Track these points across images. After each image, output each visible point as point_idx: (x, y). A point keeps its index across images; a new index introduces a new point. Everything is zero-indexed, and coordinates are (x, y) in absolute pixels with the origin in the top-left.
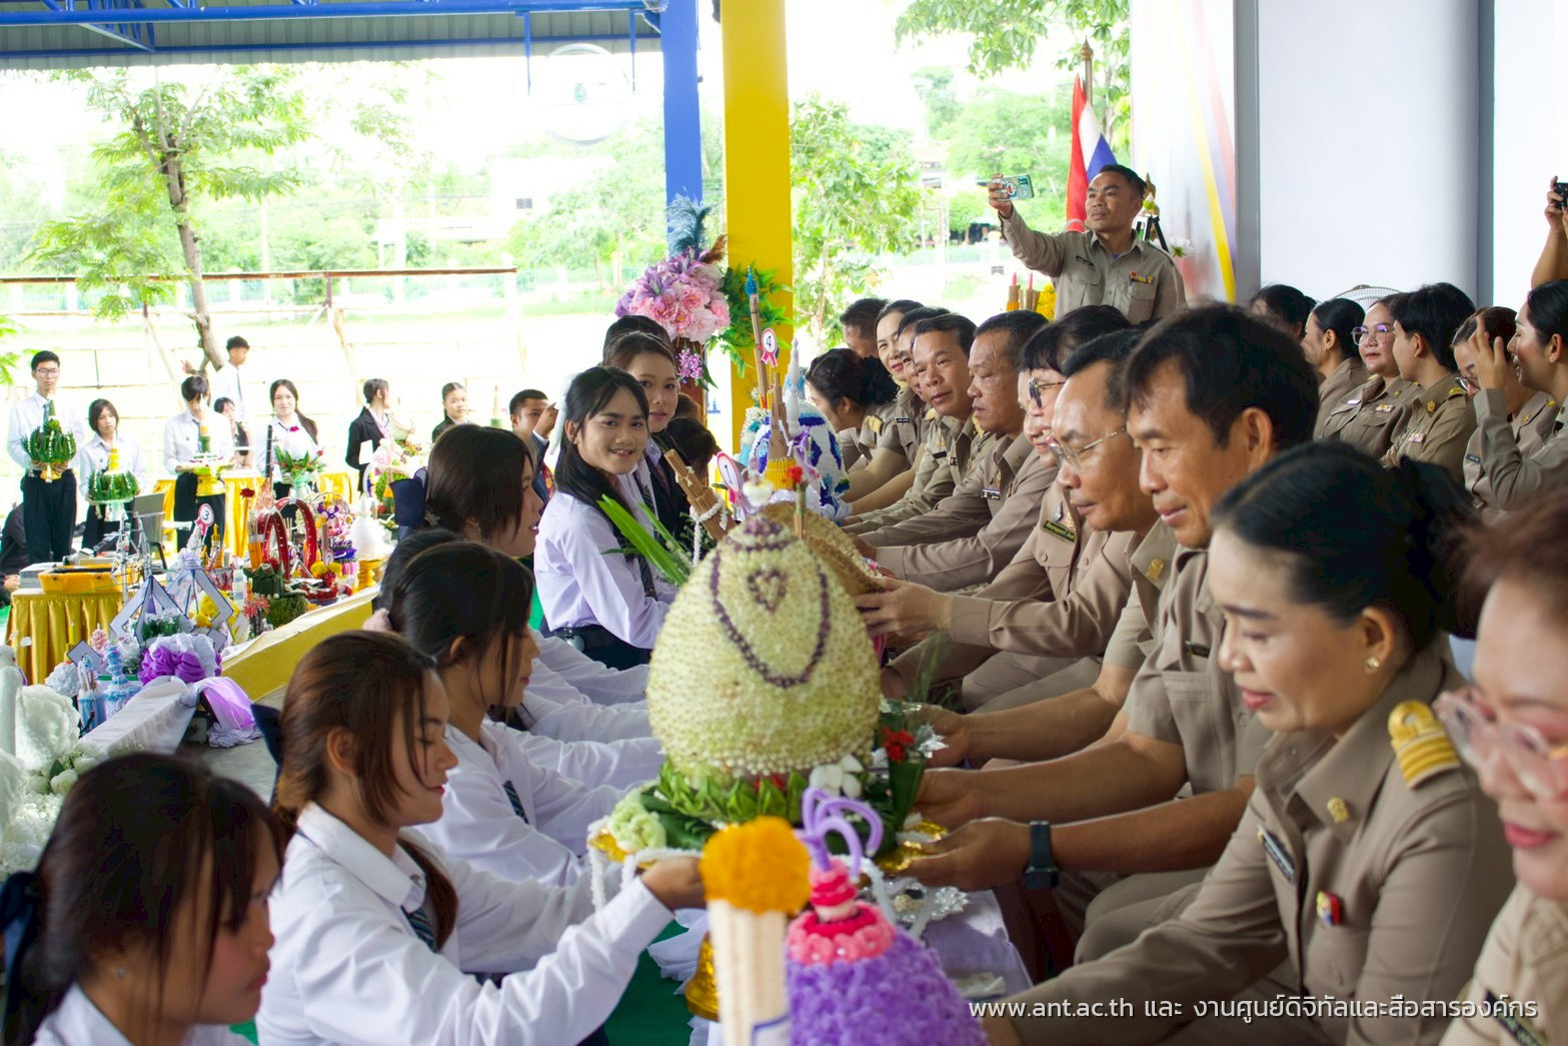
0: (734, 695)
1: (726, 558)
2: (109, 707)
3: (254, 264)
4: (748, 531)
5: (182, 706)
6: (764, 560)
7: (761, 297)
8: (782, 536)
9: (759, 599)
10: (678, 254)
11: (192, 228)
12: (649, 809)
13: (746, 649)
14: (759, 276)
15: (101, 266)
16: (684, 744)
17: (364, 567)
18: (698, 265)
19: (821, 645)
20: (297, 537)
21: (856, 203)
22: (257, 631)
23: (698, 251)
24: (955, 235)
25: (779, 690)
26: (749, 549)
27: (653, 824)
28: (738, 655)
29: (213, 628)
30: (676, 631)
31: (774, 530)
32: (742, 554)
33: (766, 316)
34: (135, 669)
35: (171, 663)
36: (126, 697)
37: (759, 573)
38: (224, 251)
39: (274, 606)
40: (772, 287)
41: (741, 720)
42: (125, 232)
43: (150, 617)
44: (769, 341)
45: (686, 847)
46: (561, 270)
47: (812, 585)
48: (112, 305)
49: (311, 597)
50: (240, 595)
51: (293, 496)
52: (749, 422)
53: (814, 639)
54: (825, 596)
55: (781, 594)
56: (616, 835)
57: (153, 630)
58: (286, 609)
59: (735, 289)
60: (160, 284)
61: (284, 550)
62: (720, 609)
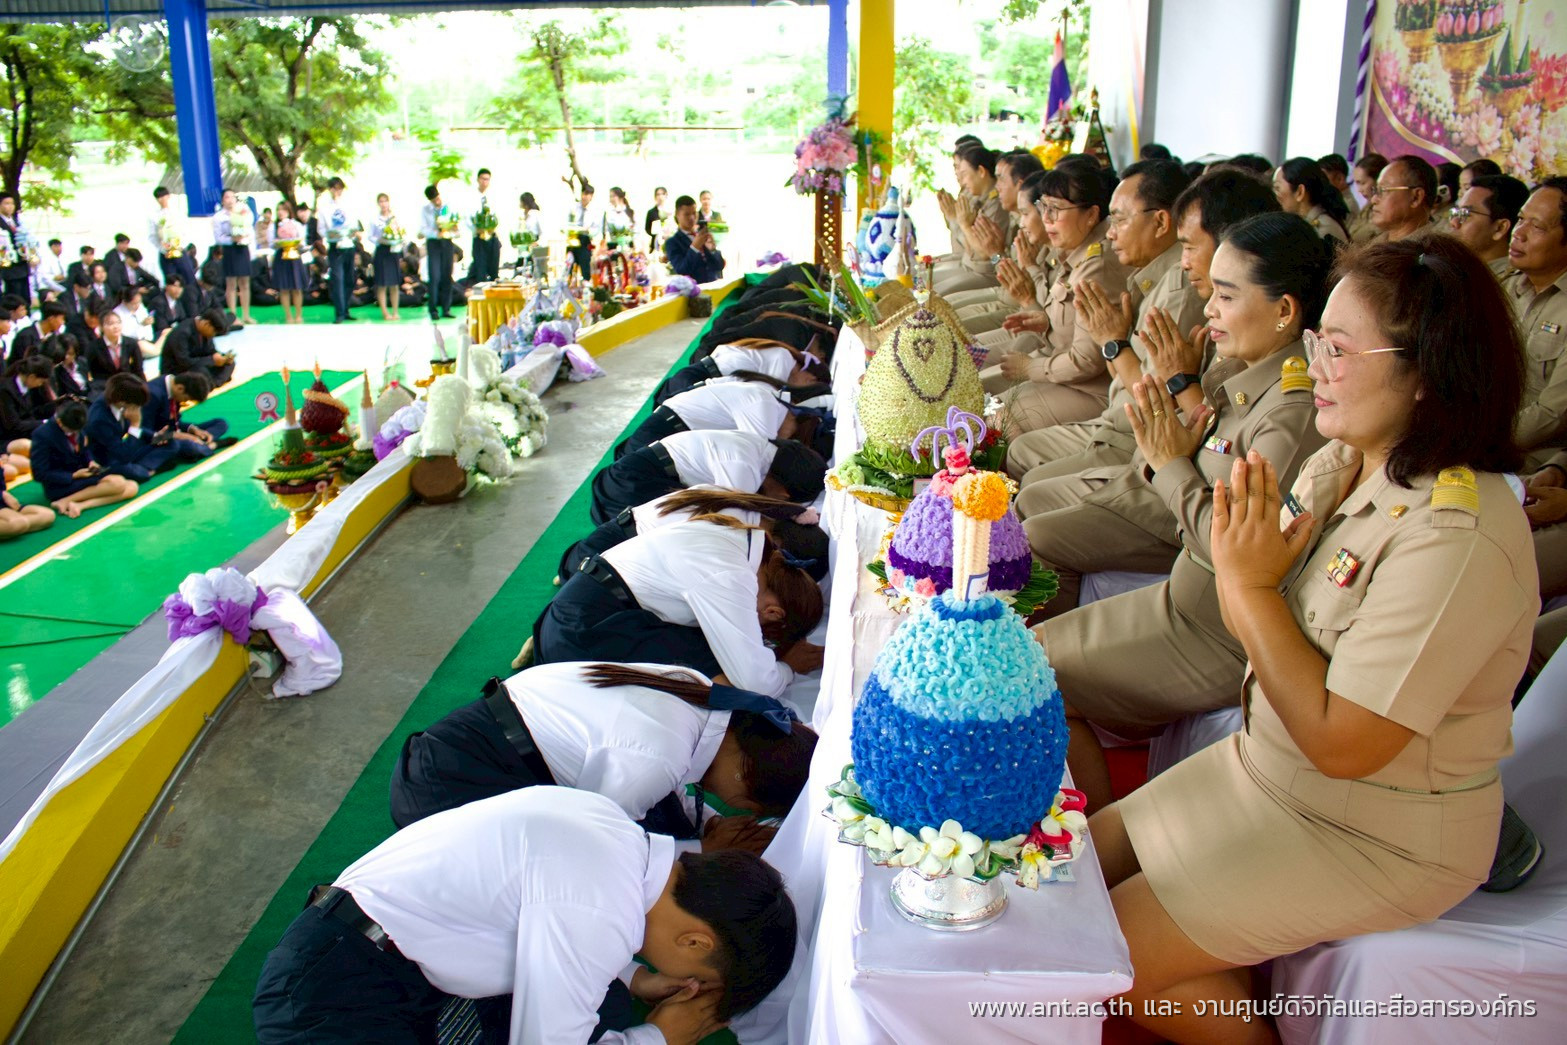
0: (902, 406)
1: (902, 331)
2: (517, 358)
3: (601, 122)
4: (915, 317)
5: (555, 359)
6: (922, 333)
7: (875, 147)
8: (934, 320)
9: (918, 355)
10: (830, 121)
11: (567, 100)
12: (857, 464)
13: (910, 381)
14: (875, 135)
15: (518, 121)
16: (876, 430)
17: (654, 289)
18: (841, 128)
19: (951, 381)
20: (618, 272)
21: (934, 95)
22: (595, 321)
23: (841, 119)
24: (992, 116)
25: (926, 404)
26: (915, 327)
27: (858, 472)
28: (906, 384)
29: (572, 319)
30: (874, 370)
31: (929, 317)
32: (911, 330)
33: (877, 158)
34: (530, 339)
35: (549, 336)
36: (526, 354)
37: (920, 340)
38: (585, 114)
39: (605, 308)
40: (882, 141)
41: (906, 419)
42: (531, 102)
43: (539, 312)
44: (876, 171)
45: (875, 485)
46: (770, 129)
47: (949, 347)
48: (524, 143)
49: (625, 305)
50: (587, 302)
51: (619, 249)
52: (864, 216)
53: (947, 377)
54: (955, 354)
55: (931, 352)
56: (839, 477)
57: (540, 319)
58: (611, 310)
59: (859, 141)
60: (550, 132)
61: (611, 279)
62: (897, 359)
